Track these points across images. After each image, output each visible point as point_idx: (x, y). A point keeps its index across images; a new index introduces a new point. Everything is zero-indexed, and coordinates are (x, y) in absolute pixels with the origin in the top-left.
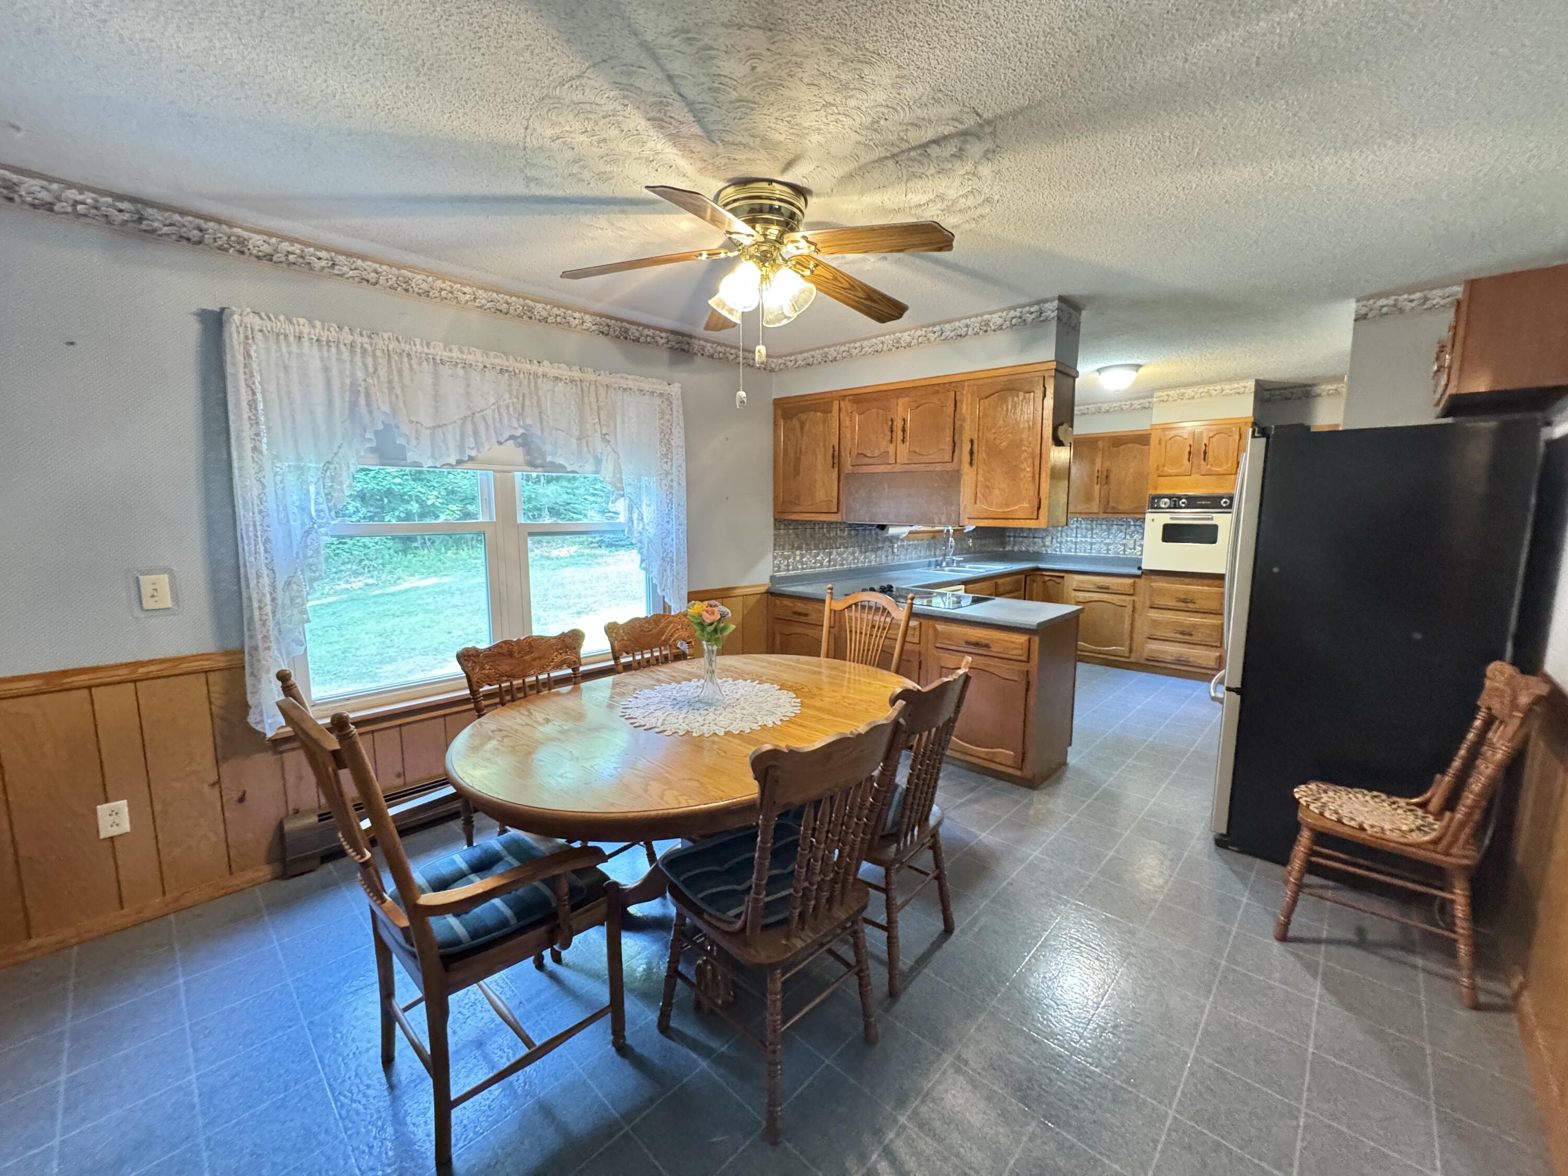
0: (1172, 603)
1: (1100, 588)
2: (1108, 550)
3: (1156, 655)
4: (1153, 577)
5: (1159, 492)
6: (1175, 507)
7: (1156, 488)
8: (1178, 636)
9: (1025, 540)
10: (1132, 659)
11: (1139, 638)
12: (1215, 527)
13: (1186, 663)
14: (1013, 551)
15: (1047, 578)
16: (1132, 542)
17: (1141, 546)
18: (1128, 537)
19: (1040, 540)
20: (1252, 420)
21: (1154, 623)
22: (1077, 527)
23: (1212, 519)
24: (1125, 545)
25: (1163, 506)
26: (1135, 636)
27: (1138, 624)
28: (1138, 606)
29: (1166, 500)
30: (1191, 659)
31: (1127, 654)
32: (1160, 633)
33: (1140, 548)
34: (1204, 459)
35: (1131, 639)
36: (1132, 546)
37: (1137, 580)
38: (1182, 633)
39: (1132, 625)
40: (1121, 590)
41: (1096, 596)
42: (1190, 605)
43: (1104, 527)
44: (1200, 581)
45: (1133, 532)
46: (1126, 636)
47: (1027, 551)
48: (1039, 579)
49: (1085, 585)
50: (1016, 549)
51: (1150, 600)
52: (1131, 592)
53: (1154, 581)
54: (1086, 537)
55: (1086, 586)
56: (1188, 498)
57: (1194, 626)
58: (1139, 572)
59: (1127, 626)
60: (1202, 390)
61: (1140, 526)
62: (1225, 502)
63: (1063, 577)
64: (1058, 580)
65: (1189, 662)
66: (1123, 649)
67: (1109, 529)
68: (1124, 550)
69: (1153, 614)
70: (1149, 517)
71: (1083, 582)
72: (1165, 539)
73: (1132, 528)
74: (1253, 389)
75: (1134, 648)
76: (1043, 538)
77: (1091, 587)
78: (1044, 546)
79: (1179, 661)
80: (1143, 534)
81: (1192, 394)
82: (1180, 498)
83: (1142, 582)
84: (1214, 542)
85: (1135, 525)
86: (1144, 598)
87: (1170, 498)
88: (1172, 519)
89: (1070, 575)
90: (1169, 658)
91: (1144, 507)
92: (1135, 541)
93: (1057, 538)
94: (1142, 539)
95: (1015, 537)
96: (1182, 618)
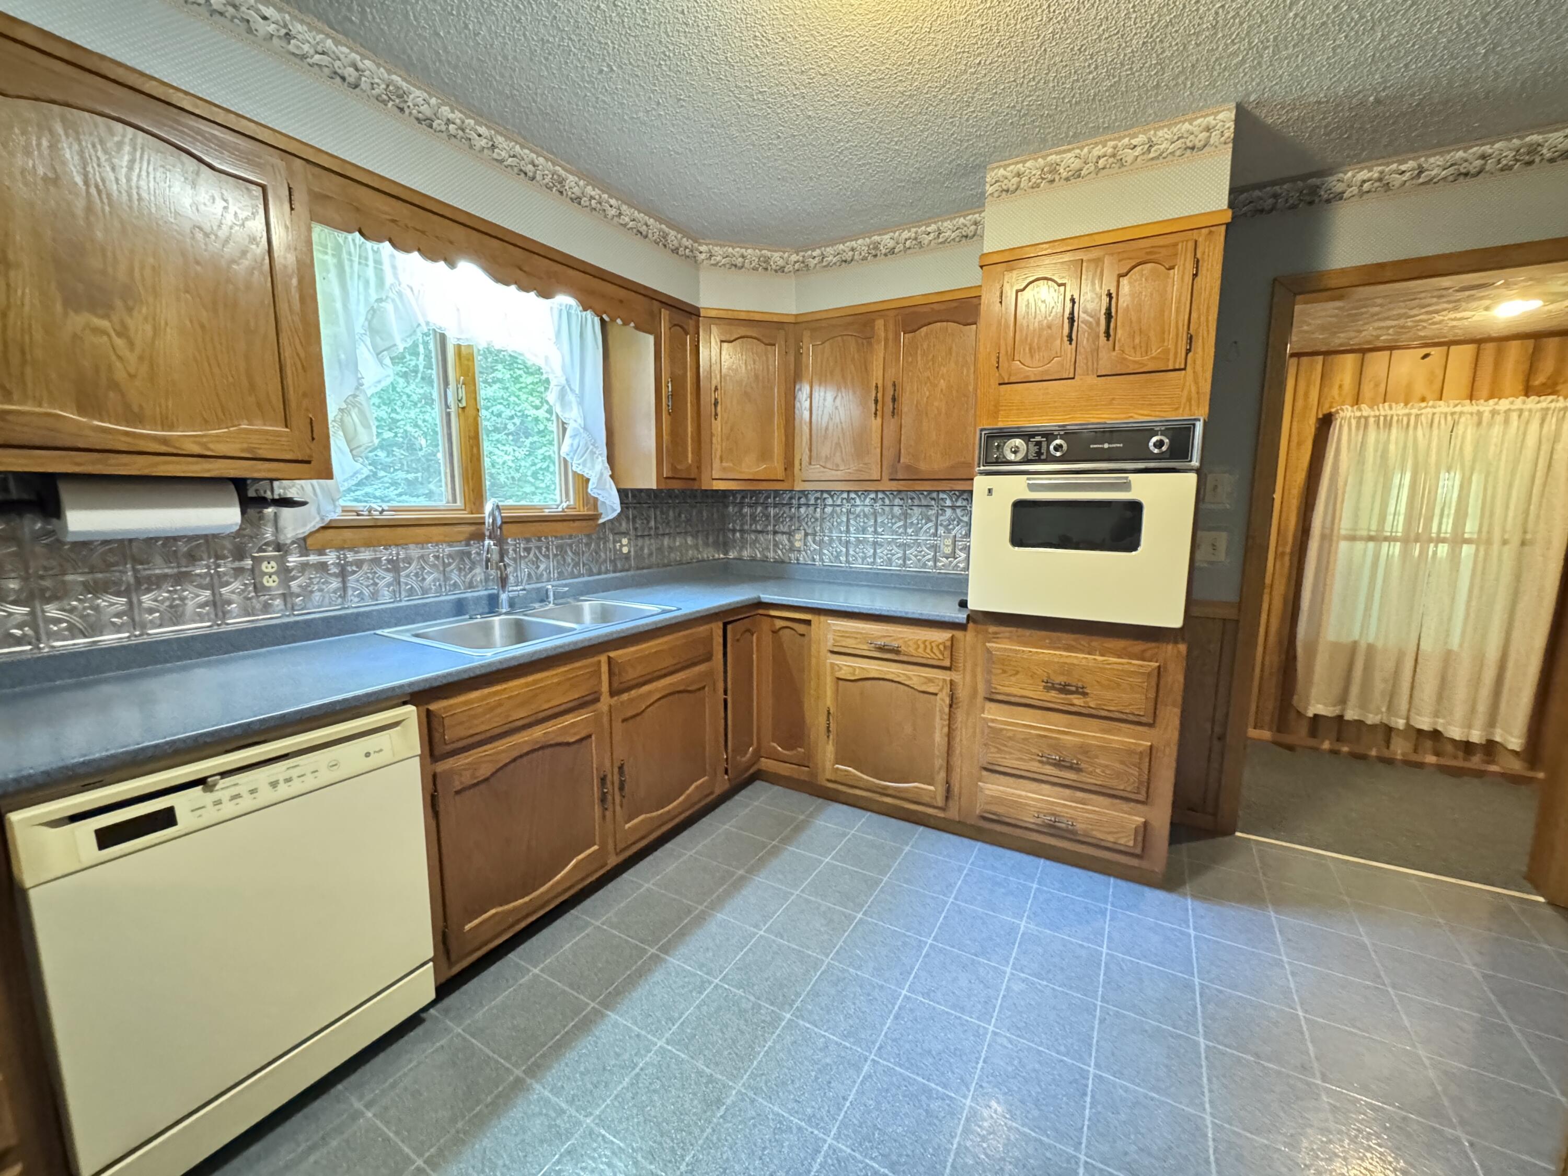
0: (1036, 693)
1: (881, 649)
2: (905, 558)
3: (1000, 810)
4: (992, 629)
5: (1002, 423)
6: (1038, 459)
7: (995, 414)
8: (1049, 769)
9: (761, 538)
10: (953, 813)
11: (964, 768)
12: (1135, 508)
13: (1070, 834)
14: (740, 559)
15: (779, 624)
16: (949, 542)
17: (967, 549)
18: (941, 531)
19: (784, 539)
20: (1228, 217)
21: (995, 736)
22: (849, 512)
23: (1126, 486)
24: (935, 548)
25: (1012, 457)
26: (956, 761)
27: (963, 736)
28: (963, 693)
29: (1018, 442)
30: (1079, 826)
31: (940, 802)
32: (1010, 761)
33: (963, 555)
34: (1107, 334)
35: (949, 769)
36: (948, 551)
37: (959, 634)
38: (1058, 764)
39: (950, 736)
40: (921, 654)
41: (874, 668)
42: (1077, 700)
43: (896, 510)
44: (1096, 642)
45: (950, 521)
46: (939, 762)
47: (765, 560)
48: (765, 625)
49: (850, 642)
50: (746, 554)
51: (988, 682)
52: (947, 663)
53: (995, 637)
54: (864, 531)
55: (851, 644)
56: (1068, 435)
57: (1085, 750)
58: (961, 617)
59: (939, 737)
60: (1098, 151)
61: (964, 508)
62: (1159, 444)
63: (808, 622)
64: (801, 628)
65: (1074, 832)
66: (932, 790)
67: (906, 516)
68: (935, 560)
69: (994, 714)
70: (980, 483)
71: (845, 635)
72: (1019, 538)
73: (949, 512)
74: (1230, 134)
75: (956, 789)
76: (790, 534)
77: (864, 649)
78: (792, 550)
79: (1053, 828)
80: (969, 524)
81: (1077, 164)
82: (1049, 436)
83: (967, 638)
84: (1133, 545)
85: (953, 508)
86: (974, 676)
87: (1027, 436)
88: (1032, 488)
89: (822, 618)
90: (1029, 819)
91: (970, 466)
92: (955, 541)
93: (814, 534)
94: (968, 535)
95: (742, 531)
96: (1054, 725)
